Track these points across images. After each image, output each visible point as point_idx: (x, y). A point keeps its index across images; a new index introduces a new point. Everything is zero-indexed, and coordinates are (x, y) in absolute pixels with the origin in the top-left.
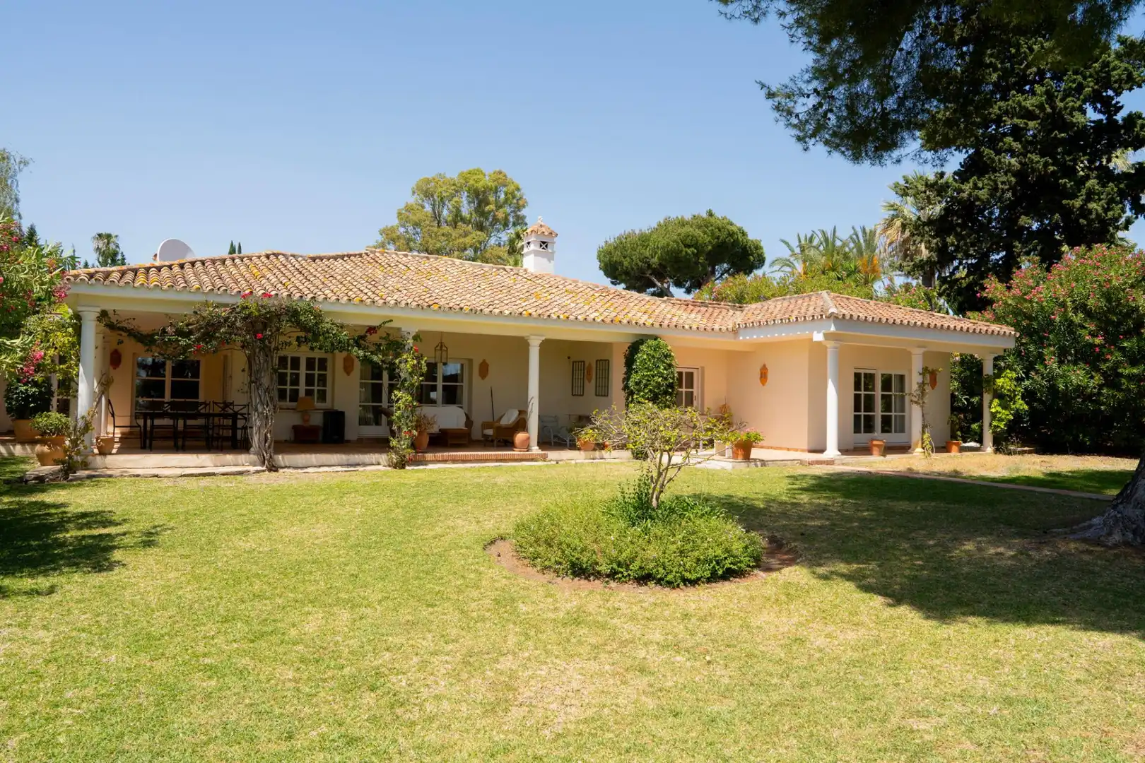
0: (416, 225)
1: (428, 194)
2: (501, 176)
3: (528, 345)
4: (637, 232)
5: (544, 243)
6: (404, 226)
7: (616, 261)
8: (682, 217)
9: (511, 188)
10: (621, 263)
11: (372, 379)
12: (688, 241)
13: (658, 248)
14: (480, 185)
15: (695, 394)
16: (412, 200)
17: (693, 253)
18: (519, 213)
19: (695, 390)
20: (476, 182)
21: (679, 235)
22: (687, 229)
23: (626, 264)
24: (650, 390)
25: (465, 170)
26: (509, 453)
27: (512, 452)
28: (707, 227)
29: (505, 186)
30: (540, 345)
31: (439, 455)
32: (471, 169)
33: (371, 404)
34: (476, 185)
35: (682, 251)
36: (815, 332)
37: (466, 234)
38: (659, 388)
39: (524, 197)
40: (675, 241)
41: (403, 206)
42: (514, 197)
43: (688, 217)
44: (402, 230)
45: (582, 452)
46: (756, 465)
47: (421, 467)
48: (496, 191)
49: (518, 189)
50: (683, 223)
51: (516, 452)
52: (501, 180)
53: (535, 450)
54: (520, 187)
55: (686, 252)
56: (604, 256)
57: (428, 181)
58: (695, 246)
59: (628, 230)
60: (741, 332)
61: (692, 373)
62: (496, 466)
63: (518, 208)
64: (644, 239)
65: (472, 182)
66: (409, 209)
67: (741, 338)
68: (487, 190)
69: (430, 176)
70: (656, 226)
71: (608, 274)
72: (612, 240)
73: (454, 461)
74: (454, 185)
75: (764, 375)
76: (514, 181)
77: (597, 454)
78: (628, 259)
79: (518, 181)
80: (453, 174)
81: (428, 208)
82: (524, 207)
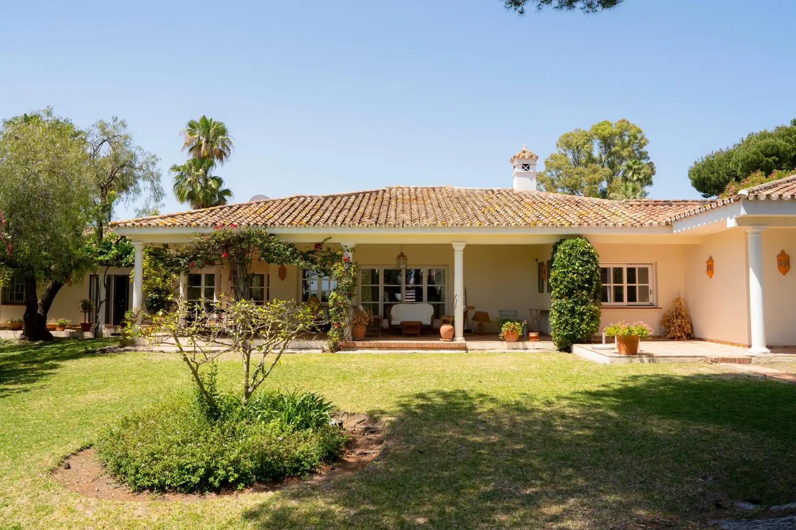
0: (558, 169)
1: (568, 145)
2: (624, 124)
3: (453, 250)
4: (724, 150)
5: (526, 165)
6: (549, 171)
7: (704, 178)
8: (766, 130)
9: (633, 131)
10: (709, 178)
11: (372, 284)
12: (769, 151)
13: (739, 161)
14: (606, 133)
15: (650, 288)
16: (555, 151)
17: (774, 161)
18: (641, 150)
19: (650, 285)
20: (603, 131)
21: (759, 147)
22: (770, 141)
23: (713, 178)
24: (565, 287)
25: (596, 123)
26: (435, 342)
27: (439, 342)
28: (790, 135)
29: (627, 131)
30: (464, 250)
31: (367, 343)
32: (601, 122)
33: (371, 302)
34: (603, 133)
35: (761, 161)
36: (728, 218)
37: (595, 171)
38: (573, 284)
39: (645, 137)
40: (755, 153)
41: (549, 156)
42: (636, 138)
43: (771, 129)
44: (549, 174)
45: (504, 343)
46: (642, 361)
47: (351, 352)
48: (621, 135)
49: (640, 132)
50: (764, 135)
51: (440, 342)
52: (625, 127)
53: (460, 339)
54: (642, 129)
55: (767, 161)
56: (694, 175)
57: (568, 136)
58: (777, 154)
59: (716, 149)
60: (675, 225)
61: (647, 269)
62: (410, 353)
63: (641, 146)
64: (729, 155)
65: (599, 131)
66: (553, 157)
67: (675, 231)
68: (612, 135)
69: (568, 132)
70: (739, 142)
71: (699, 189)
72: (700, 161)
73: (380, 348)
74: (586, 136)
75: (710, 268)
76: (636, 125)
77: (520, 344)
78: (715, 174)
79: (639, 125)
80: (587, 128)
81: (570, 157)
82: (645, 144)
